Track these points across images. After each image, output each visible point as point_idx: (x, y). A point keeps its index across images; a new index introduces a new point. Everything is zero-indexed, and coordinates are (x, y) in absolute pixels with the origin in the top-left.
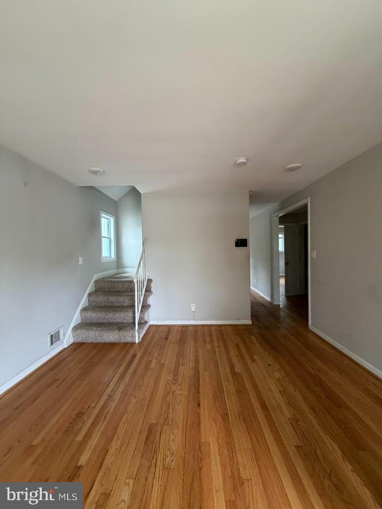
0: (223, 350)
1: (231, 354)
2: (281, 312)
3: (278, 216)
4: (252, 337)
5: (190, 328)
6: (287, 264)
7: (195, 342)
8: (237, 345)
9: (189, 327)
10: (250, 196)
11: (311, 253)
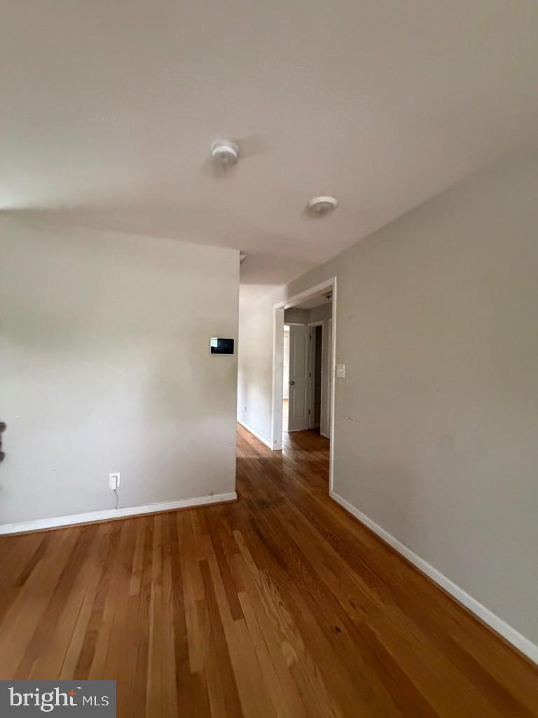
0: (169, 592)
1: (185, 602)
2: (284, 465)
3: (283, 308)
4: (237, 534)
5: (103, 530)
6: (292, 383)
7: (104, 574)
8: (204, 567)
9: (101, 528)
10: (241, 262)
11: (336, 367)
